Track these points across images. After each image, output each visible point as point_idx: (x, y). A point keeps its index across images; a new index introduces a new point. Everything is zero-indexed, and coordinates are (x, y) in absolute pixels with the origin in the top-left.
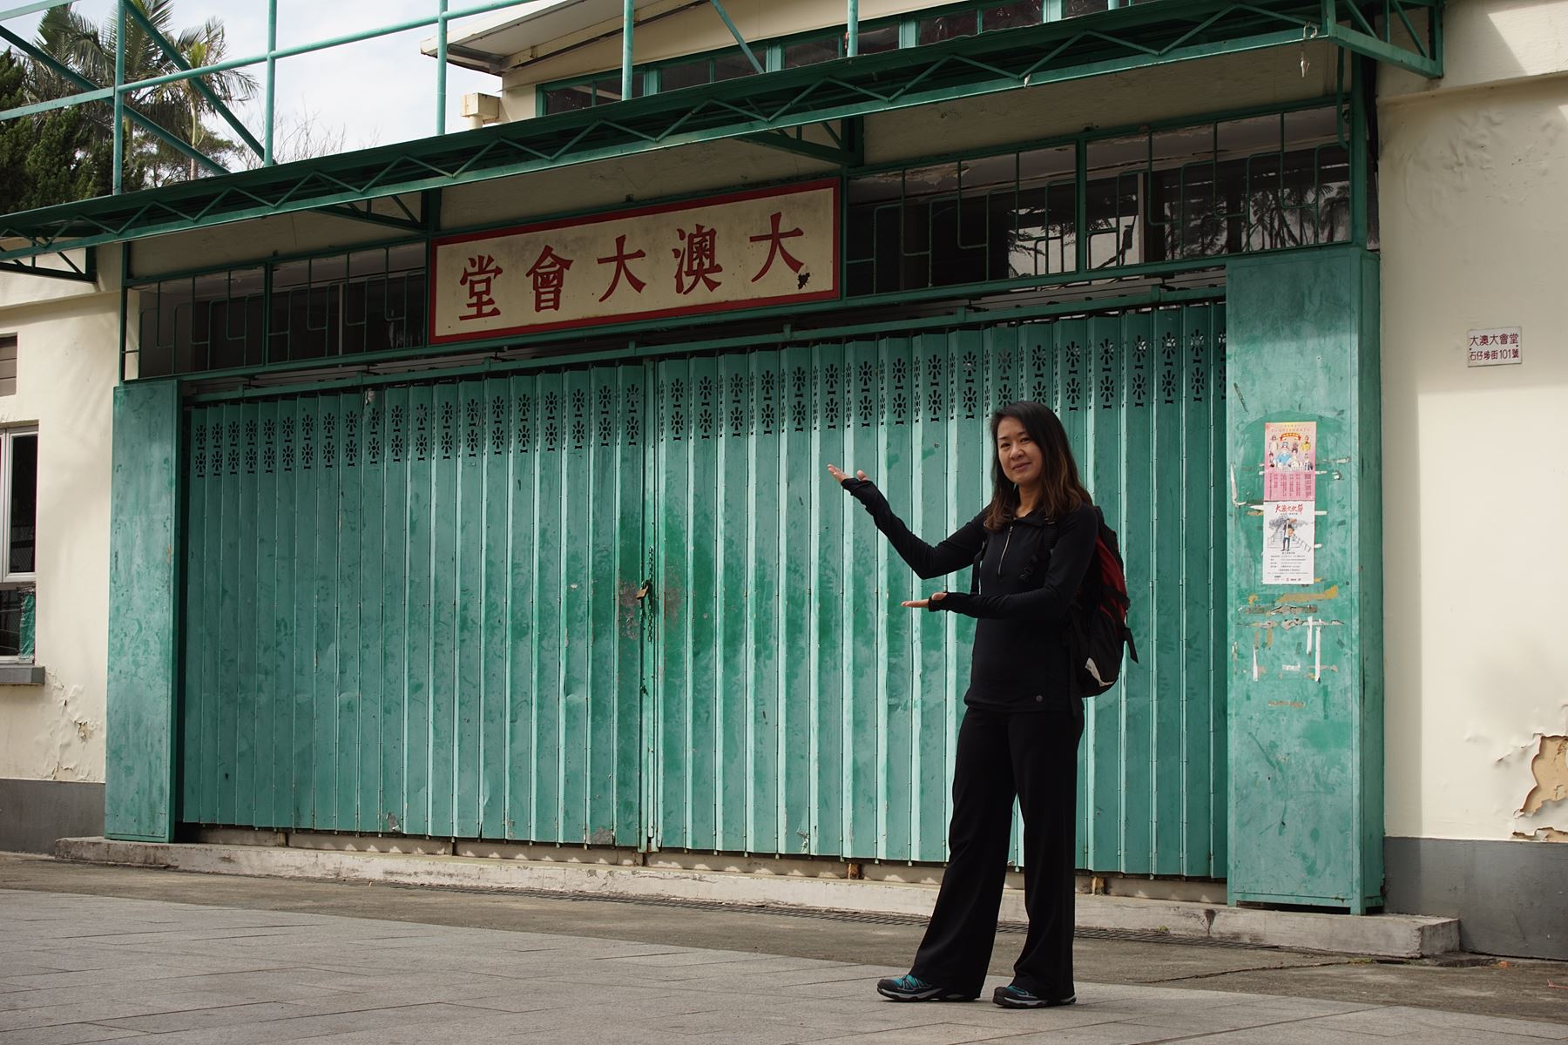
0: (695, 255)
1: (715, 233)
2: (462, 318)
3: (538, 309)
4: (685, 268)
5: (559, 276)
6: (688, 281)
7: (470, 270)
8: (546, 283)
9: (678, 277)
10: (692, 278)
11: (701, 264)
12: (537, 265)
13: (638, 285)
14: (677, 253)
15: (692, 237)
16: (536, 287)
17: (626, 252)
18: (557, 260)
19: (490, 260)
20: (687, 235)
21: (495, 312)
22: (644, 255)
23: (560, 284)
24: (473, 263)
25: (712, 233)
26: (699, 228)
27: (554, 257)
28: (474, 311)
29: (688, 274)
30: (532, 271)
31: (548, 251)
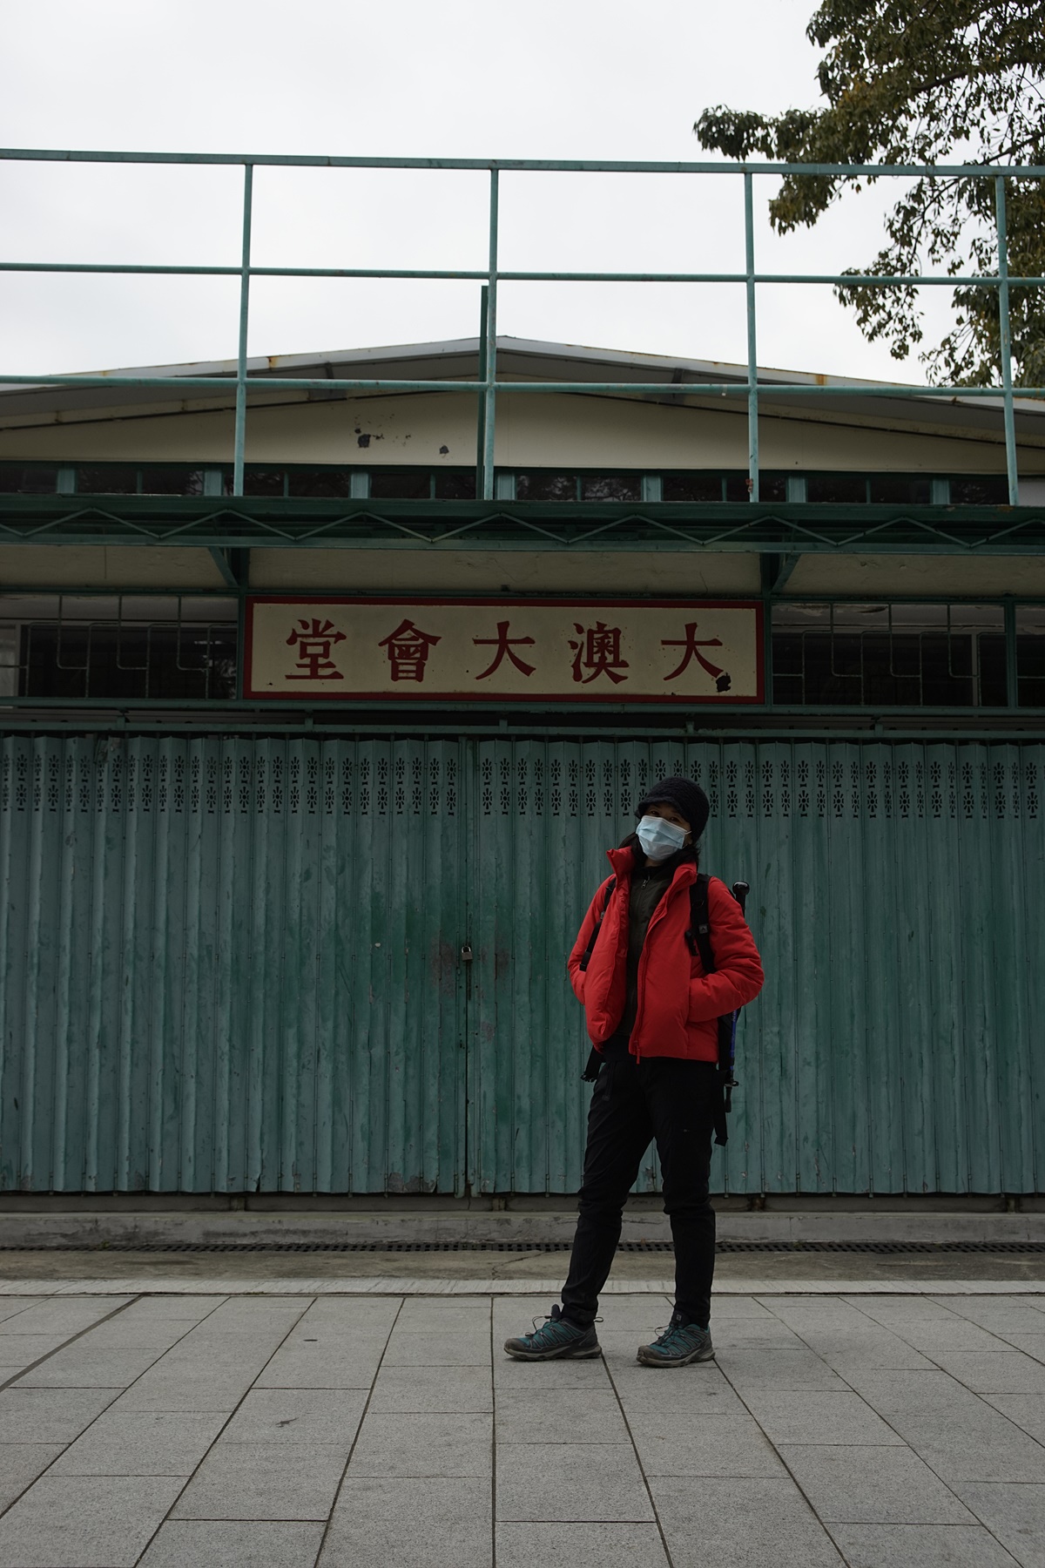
0: (595, 649)
1: (620, 632)
2: (289, 677)
3: (395, 677)
4: (584, 658)
5: (424, 651)
6: (587, 672)
7: (300, 631)
8: (406, 653)
9: (576, 666)
10: (592, 671)
11: (603, 658)
12: (394, 636)
13: (527, 670)
14: (574, 645)
15: (591, 632)
16: (391, 656)
17: (510, 636)
18: (419, 634)
19: (329, 625)
20: (586, 630)
21: (337, 676)
22: (533, 642)
23: (425, 656)
24: (305, 625)
25: (617, 632)
26: (601, 626)
27: (415, 631)
28: (307, 672)
29: (587, 665)
30: (388, 641)
31: (407, 625)
